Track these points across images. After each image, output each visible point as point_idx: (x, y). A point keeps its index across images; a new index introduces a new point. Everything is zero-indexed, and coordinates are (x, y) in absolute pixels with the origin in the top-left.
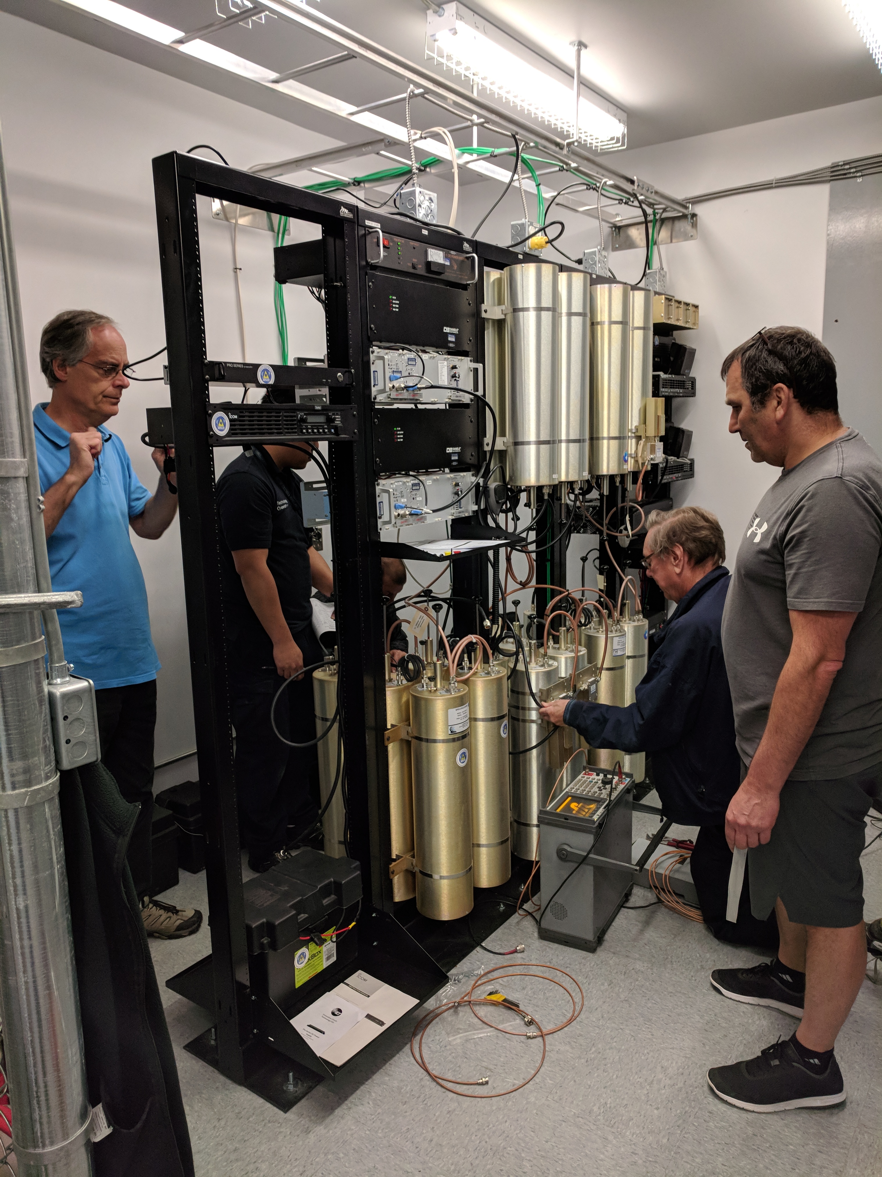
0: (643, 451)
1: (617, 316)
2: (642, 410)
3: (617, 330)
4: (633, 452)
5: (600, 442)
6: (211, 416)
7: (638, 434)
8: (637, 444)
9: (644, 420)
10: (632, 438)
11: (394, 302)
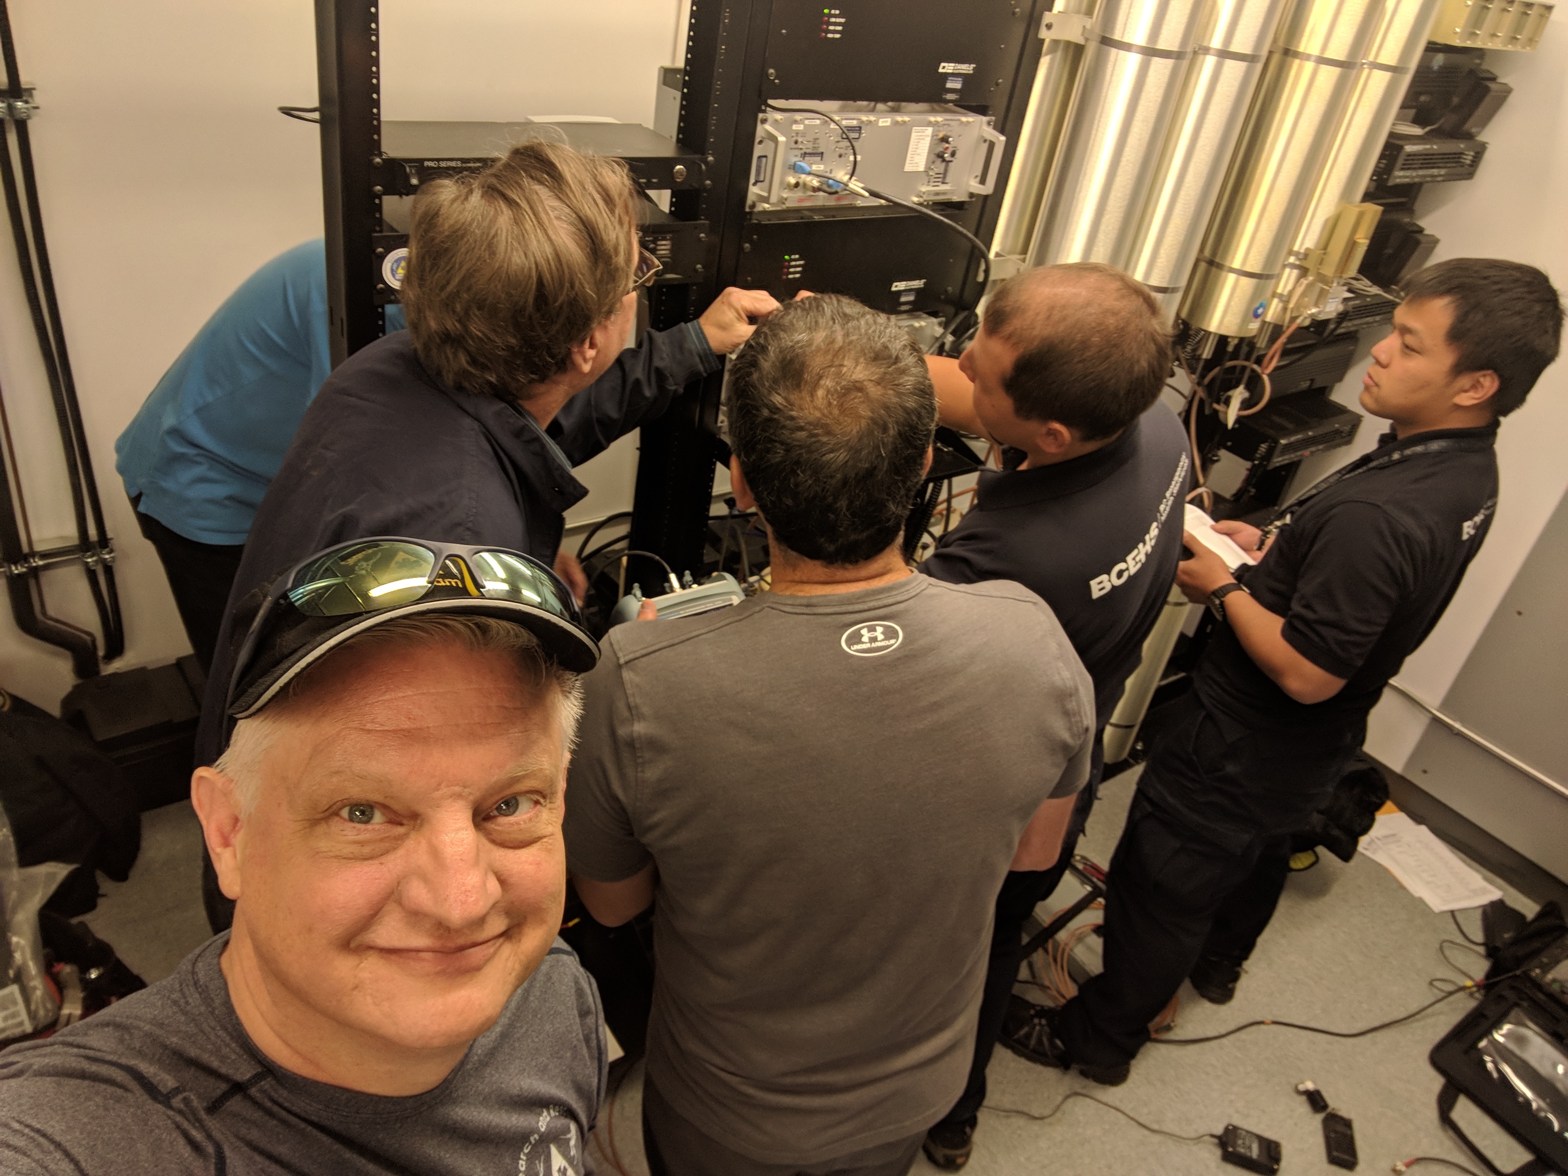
0: (1304, 294)
1: (1338, 50)
2: (1330, 224)
3: (1328, 76)
4: (1286, 293)
5: (1224, 273)
6: (382, 257)
7: (1306, 264)
8: (1298, 280)
9: (1325, 244)
10: (1293, 266)
11: (833, 20)
